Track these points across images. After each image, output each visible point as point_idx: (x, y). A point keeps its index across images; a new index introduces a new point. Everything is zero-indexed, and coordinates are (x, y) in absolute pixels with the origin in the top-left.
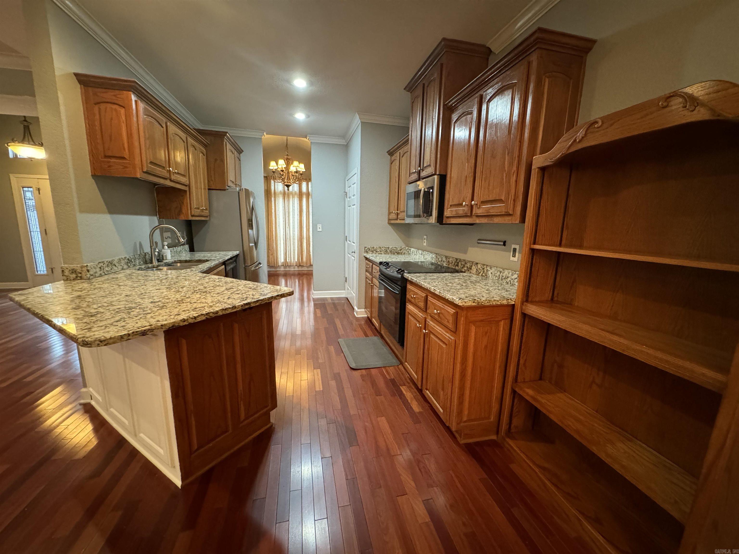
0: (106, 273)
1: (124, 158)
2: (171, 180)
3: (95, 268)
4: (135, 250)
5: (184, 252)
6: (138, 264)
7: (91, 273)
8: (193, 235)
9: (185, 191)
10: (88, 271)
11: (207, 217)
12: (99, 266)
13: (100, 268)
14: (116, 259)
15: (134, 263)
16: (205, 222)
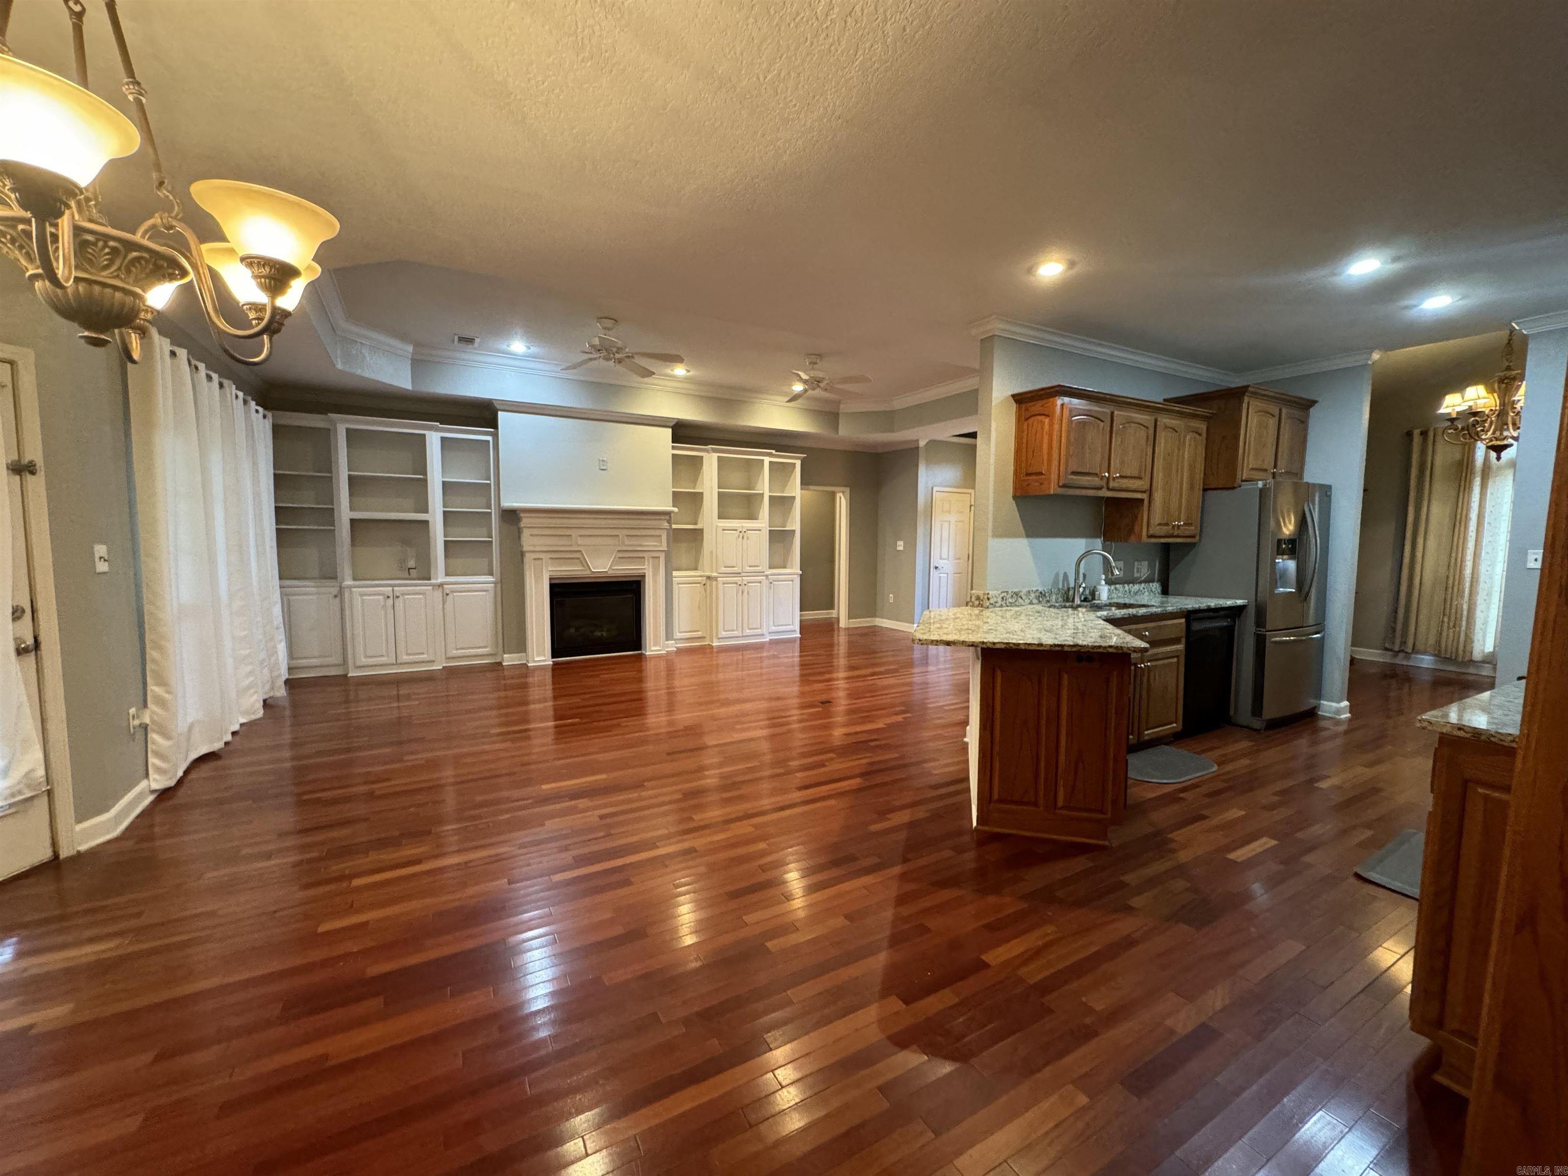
0: (1008, 604)
1: (1041, 474)
2: (1108, 489)
3: (997, 597)
4: (1056, 582)
5: (1147, 594)
6: (1054, 600)
7: (992, 601)
8: (1170, 568)
9: (1142, 500)
10: (988, 599)
11: (1193, 537)
12: (1001, 596)
13: (1003, 598)
14: (1025, 591)
15: (1048, 598)
16: (1192, 546)
